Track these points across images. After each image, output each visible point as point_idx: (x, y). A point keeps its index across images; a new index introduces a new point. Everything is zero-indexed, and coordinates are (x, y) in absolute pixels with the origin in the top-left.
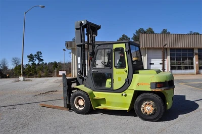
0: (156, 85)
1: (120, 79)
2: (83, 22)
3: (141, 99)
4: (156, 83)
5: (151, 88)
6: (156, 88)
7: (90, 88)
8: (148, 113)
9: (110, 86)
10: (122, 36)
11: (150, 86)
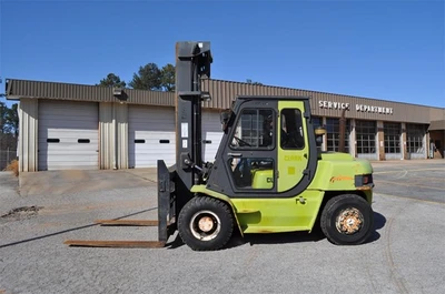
0: (363, 180)
1: (291, 170)
2: (201, 45)
4: (363, 176)
5: (356, 185)
6: (363, 184)
7: (223, 192)
8: (350, 230)
9: (270, 185)
10: (106, 78)
11: (353, 182)
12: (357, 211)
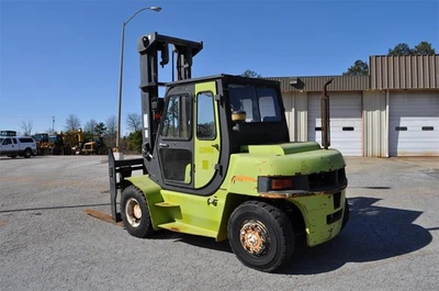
0: (270, 183)
2: (149, 38)
3: (239, 213)
4: (270, 178)
5: (259, 189)
6: (270, 189)
7: (157, 182)
8: (252, 250)
9: (189, 180)
10: (353, 65)
11: (256, 184)
12: (260, 225)
